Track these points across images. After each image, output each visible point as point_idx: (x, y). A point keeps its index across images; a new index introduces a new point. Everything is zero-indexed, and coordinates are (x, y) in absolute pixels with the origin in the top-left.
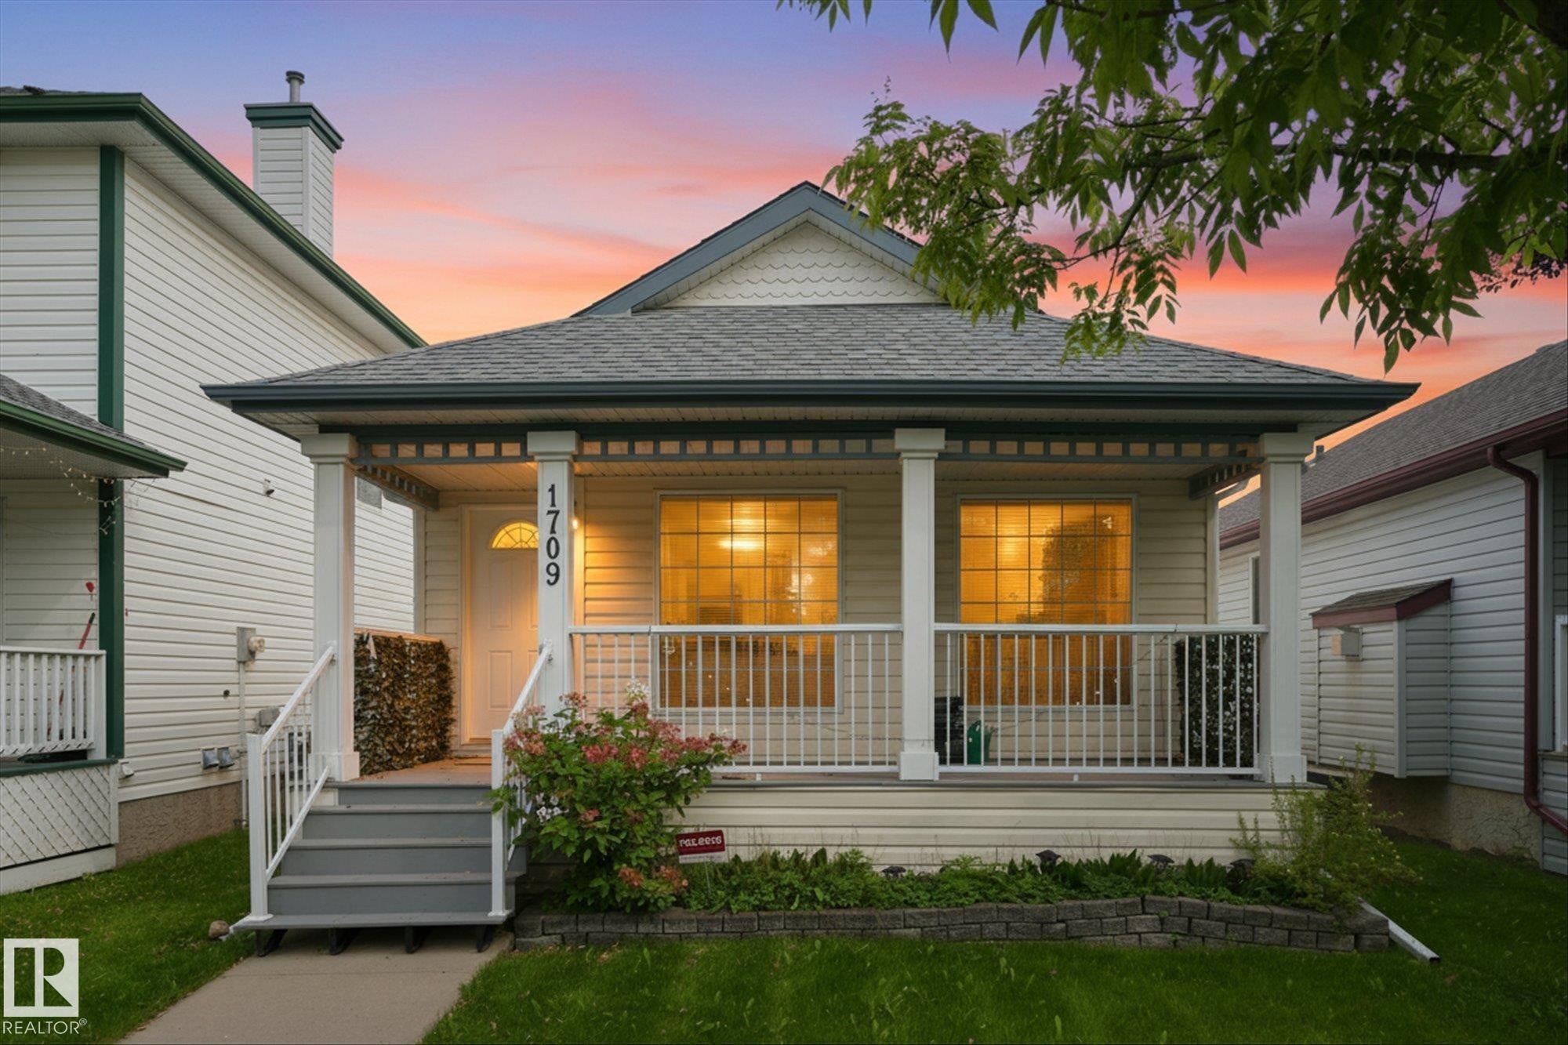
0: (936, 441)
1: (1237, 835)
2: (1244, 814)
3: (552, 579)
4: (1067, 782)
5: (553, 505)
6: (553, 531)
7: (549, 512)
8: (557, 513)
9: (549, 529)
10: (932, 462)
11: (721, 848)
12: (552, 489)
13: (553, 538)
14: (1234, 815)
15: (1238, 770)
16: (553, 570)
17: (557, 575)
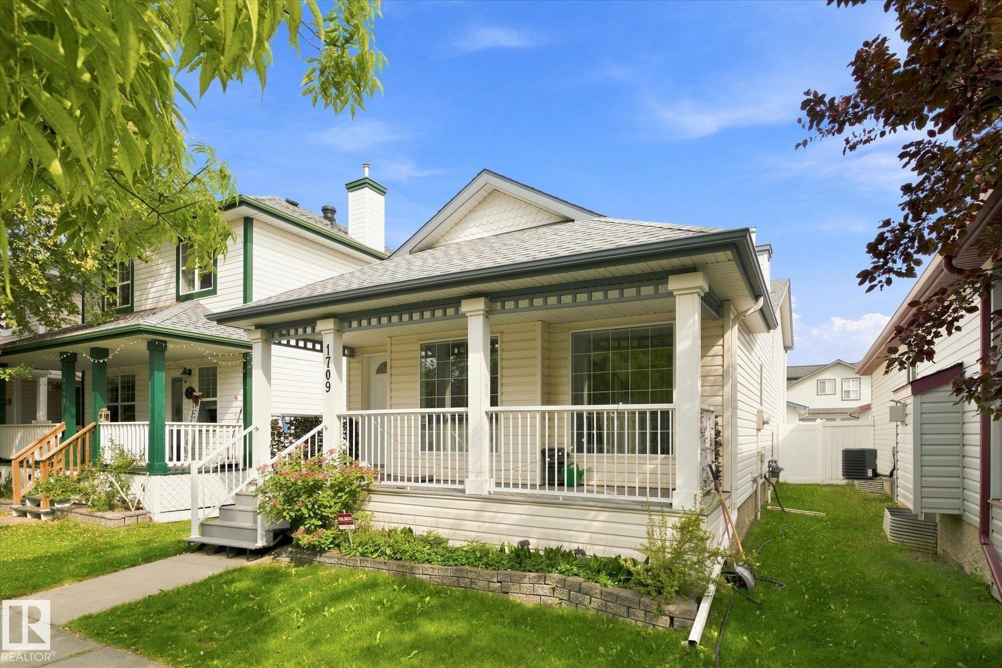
0: (479, 305)
3: (328, 390)
4: (555, 501)
5: (329, 354)
6: (328, 367)
8: (329, 358)
10: (482, 317)
12: (328, 347)
13: (328, 370)
15: (659, 499)
16: (328, 385)
17: (330, 387)
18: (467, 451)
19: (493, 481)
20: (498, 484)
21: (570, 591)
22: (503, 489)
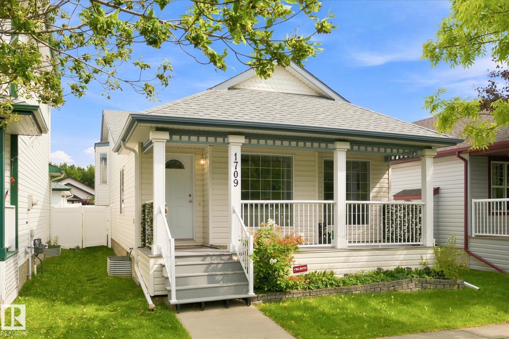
0: (347, 146)
1: (420, 261)
2: (423, 255)
3: (236, 185)
4: (378, 248)
5: (236, 160)
6: (236, 169)
7: (235, 162)
8: (237, 162)
9: (235, 168)
10: (345, 152)
11: (306, 270)
12: (236, 155)
13: (236, 171)
14: (420, 255)
15: (414, 243)
17: (237, 183)
18: (333, 224)
19: (348, 241)
20: (350, 242)
21: (422, 283)
22: (352, 244)
